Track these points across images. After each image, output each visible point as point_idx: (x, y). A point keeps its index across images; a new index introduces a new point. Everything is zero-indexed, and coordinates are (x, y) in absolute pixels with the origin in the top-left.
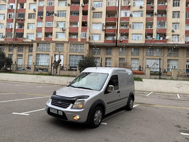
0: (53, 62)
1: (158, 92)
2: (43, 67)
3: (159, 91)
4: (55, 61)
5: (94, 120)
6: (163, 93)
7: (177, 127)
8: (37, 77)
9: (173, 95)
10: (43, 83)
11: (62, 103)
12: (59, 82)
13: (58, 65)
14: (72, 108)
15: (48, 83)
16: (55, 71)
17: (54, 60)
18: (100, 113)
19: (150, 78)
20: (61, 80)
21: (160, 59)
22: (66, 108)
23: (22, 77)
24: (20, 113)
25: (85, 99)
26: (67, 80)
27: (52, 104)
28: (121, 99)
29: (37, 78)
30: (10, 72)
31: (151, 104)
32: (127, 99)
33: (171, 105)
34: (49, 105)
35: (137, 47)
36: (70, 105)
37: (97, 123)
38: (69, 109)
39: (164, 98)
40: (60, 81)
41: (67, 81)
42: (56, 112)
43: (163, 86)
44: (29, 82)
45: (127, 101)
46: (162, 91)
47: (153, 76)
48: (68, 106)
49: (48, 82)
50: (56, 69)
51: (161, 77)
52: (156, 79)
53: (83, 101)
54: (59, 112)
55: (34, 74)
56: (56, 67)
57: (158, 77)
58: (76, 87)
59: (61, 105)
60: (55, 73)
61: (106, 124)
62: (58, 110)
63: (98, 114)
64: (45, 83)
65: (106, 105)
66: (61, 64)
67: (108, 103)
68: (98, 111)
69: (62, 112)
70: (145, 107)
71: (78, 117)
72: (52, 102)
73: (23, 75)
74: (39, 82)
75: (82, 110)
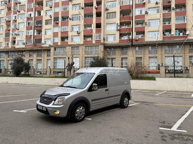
0: (67, 65)
1: (172, 91)
2: (58, 70)
3: (173, 90)
4: (69, 64)
5: (75, 115)
8: (52, 80)
10: (57, 85)
11: (47, 101)
13: (72, 68)
14: (53, 104)
16: (69, 74)
18: (83, 109)
19: (165, 77)
21: (174, 56)
22: (49, 104)
23: (38, 81)
25: (65, 96)
27: (40, 102)
28: (110, 97)
29: (52, 81)
30: (28, 76)
32: (120, 97)
34: (38, 102)
36: (52, 102)
37: (80, 118)
38: (51, 105)
39: (174, 97)
42: (41, 109)
43: (178, 85)
44: (45, 85)
48: (51, 103)
50: (69, 72)
51: (176, 75)
52: (171, 77)
53: (64, 98)
54: (44, 108)
55: (50, 77)
56: (70, 70)
59: (46, 102)
61: (90, 119)
62: (43, 107)
63: (80, 110)
64: (59, 85)
65: (91, 102)
66: (74, 67)
67: (92, 100)
68: (80, 107)
69: (45, 108)
70: (145, 105)
72: (40, 100)
73: (39, 78)
74: (53, 84)
75: (62, 106)
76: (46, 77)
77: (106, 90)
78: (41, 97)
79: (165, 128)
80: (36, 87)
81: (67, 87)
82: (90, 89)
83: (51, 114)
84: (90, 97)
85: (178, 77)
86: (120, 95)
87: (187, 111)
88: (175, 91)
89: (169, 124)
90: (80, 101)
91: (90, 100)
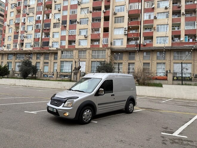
0: (73, 69)
3: (180, 98)
4: (75, 68)
5: (82, 117)
10: (64, 88)
11: (57, 103)
13: (78, 72)
14: (63, 106)
16: (76, 77)
17: (75, 66)
18: (90, 112)
19: (173, 84)
21: (182, 63)
22: (59, 106)
23: (45, 84)
24: (30, 112)
25: (74, 100)
27: (51, 104)
28: (116, 102)
29: (59, 84)
30: (35, 78)
32: (125, 102)
34: (49, 104)
36: (62, 104)
37: (87, 120)
38: (61, 107)
39: (181, 105)
42: (52, 110)
43: (185, 93)
44: (51, 88)
48: (61, 105)
50: (76, 76)
51: (183, 82)
53: (73, 101)
55: (56, 80)
56: (76, 74)
58: (74, 91)
59: (56, 104)
60: (75, 79)
61: (96, 122)
62: (53, 108)
63: (87, 113)
65: (97, 106)
66: (80, 71)
67: (99, 104)
68: (88, 111)
69: (55, 110)
70: (149, 112)
71: (68, 114)
72: (51, 102)
73: (46, 81)
74: (60, 88)
75: (71, 108)
76: (53, 80)
77: (112, 95)
78: (51, 99)
79: (167, 133)
80: (43, 89)
81: (75, 91)
82: (97, 94)
83: (61, 115)
84: (97, 101)
85: (186, 84)
86: (125, 100)
87: (191, 119)
88: (183, 99)
89: (171, 130)
90: (88, 105)
91: (97, 104)
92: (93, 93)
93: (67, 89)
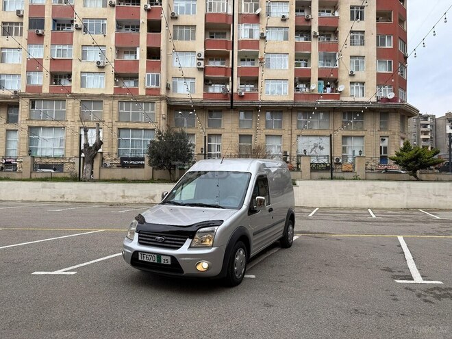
1: (330, 208)
2: (56, 161)
3: (330, 206)
4: (86, 145)
5: (234, 268)
6: (340, 208)
7: (386, 270)
8: (43, 187)
9: (360, 212)
10: (61, 200)
11: (166, 239)
12: (103, 196)
13: (95, 156)
14: (190, 247)
15: (73, 200)
16: (89, 170)
17: (85, 142)
18: (243, 253)
19: (311, 179)
20: (106, 191)
21: (331, 136)
24: (51, 271)
25: (216, 228)
26: (124, 191)
27: (141, 243)
28: (274, 225)
29: (44, 189)
31: (324, 233)
32: (283, 224)
33: (363, 233)
35: (278, 110)
36: (184, 241)
37: (239, 275)
38: (184, 250)
40: (105, 194)
41: (122, 194)
42: (154, 260)
43: (340, 195)
45: (283, 228)
46: (338, 204)
47: (316, 174)
48: (182, 245)
49: (75, 197)
50: (89, 166)
51: (334, 174)
52: (322, 179)
53: (213, 231)
54: (163, 257)
55: (30, 180)
56: (90, 160)
57: (328, 174)
59: (163, 243)
60: (88, 175)
61: (253, 276)
63: (240, 256)
64: (65, 200)
65: (252, 238)
66: (102, 153)
67: (254, 234)
68: (240, 251)
71: (205, 265)
72: (139, 240)
74: (49, 199)
75: (213, 249)
77: (269, 211)
78: (139, 231)
82: (251, 211)
84: (251, 226)
86: (284, 220)
87: (400, 246)
88: (335, 208)
89: (399, 272)
92: (244, 207)
93: (69, 200)
